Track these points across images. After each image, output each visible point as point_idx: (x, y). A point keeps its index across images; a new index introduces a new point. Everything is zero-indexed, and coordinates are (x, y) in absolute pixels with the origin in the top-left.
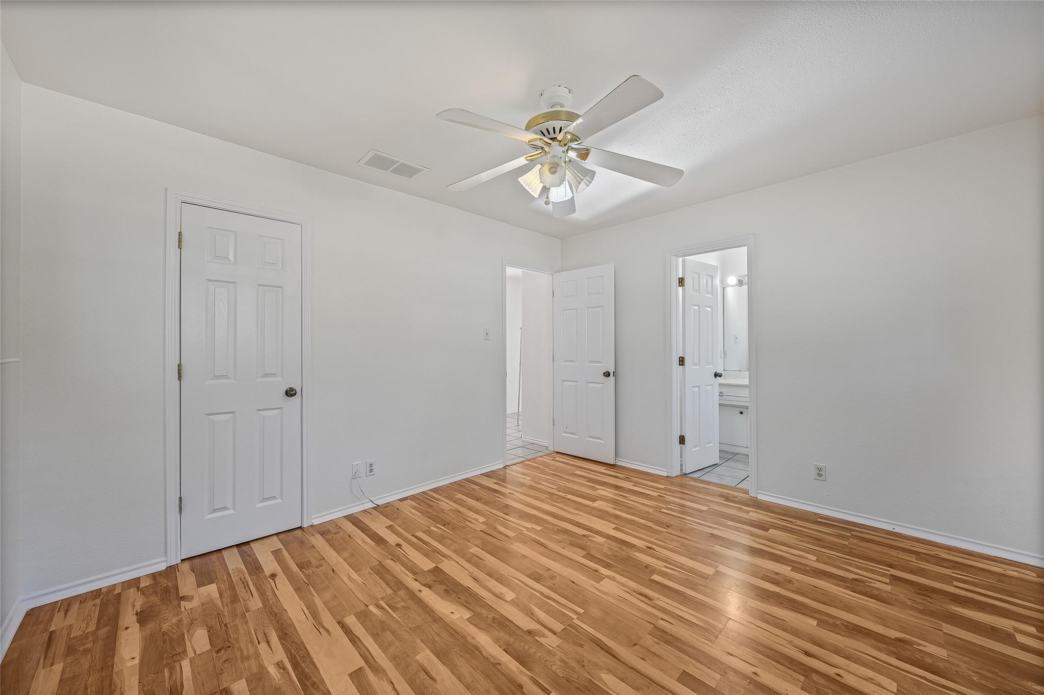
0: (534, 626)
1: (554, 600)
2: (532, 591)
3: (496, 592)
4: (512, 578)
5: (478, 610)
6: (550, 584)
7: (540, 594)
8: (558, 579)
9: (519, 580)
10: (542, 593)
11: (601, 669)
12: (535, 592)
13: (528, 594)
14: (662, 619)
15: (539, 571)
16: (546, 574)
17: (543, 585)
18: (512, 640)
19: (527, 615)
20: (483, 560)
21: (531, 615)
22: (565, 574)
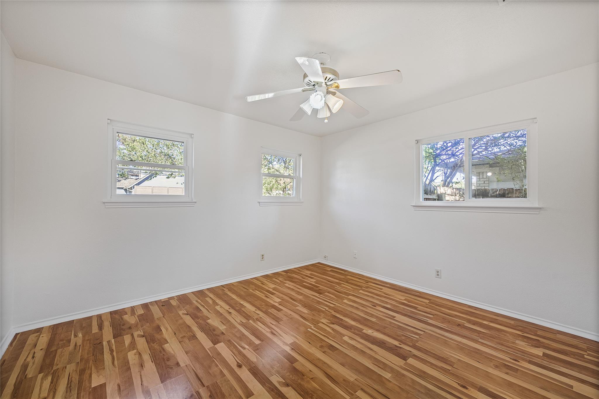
0: (332, 326)
1: (322, 334)
2: (334, 340)
3: (354, 341)
4: (348, 348)
5: (360, 333)
6: (323, 343)
7: (329, 338)
8: (318, 346)
9: (343, 347)
10: (328, 338)
11: (307, 314)
12: (332, 339)
13: (336, 339)
14: (273, 325)
15: (331, 352)
16: (326, 349)
17: (328, 343)
18: (340, 322)
19: (335, 330)
20: (373, 363)
21: (333, 329)
22: (314, 349)
